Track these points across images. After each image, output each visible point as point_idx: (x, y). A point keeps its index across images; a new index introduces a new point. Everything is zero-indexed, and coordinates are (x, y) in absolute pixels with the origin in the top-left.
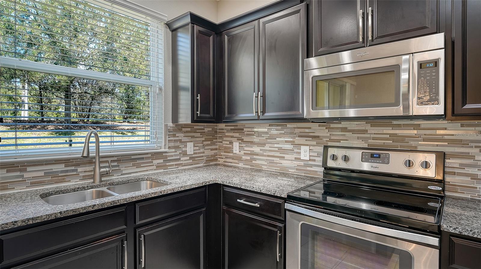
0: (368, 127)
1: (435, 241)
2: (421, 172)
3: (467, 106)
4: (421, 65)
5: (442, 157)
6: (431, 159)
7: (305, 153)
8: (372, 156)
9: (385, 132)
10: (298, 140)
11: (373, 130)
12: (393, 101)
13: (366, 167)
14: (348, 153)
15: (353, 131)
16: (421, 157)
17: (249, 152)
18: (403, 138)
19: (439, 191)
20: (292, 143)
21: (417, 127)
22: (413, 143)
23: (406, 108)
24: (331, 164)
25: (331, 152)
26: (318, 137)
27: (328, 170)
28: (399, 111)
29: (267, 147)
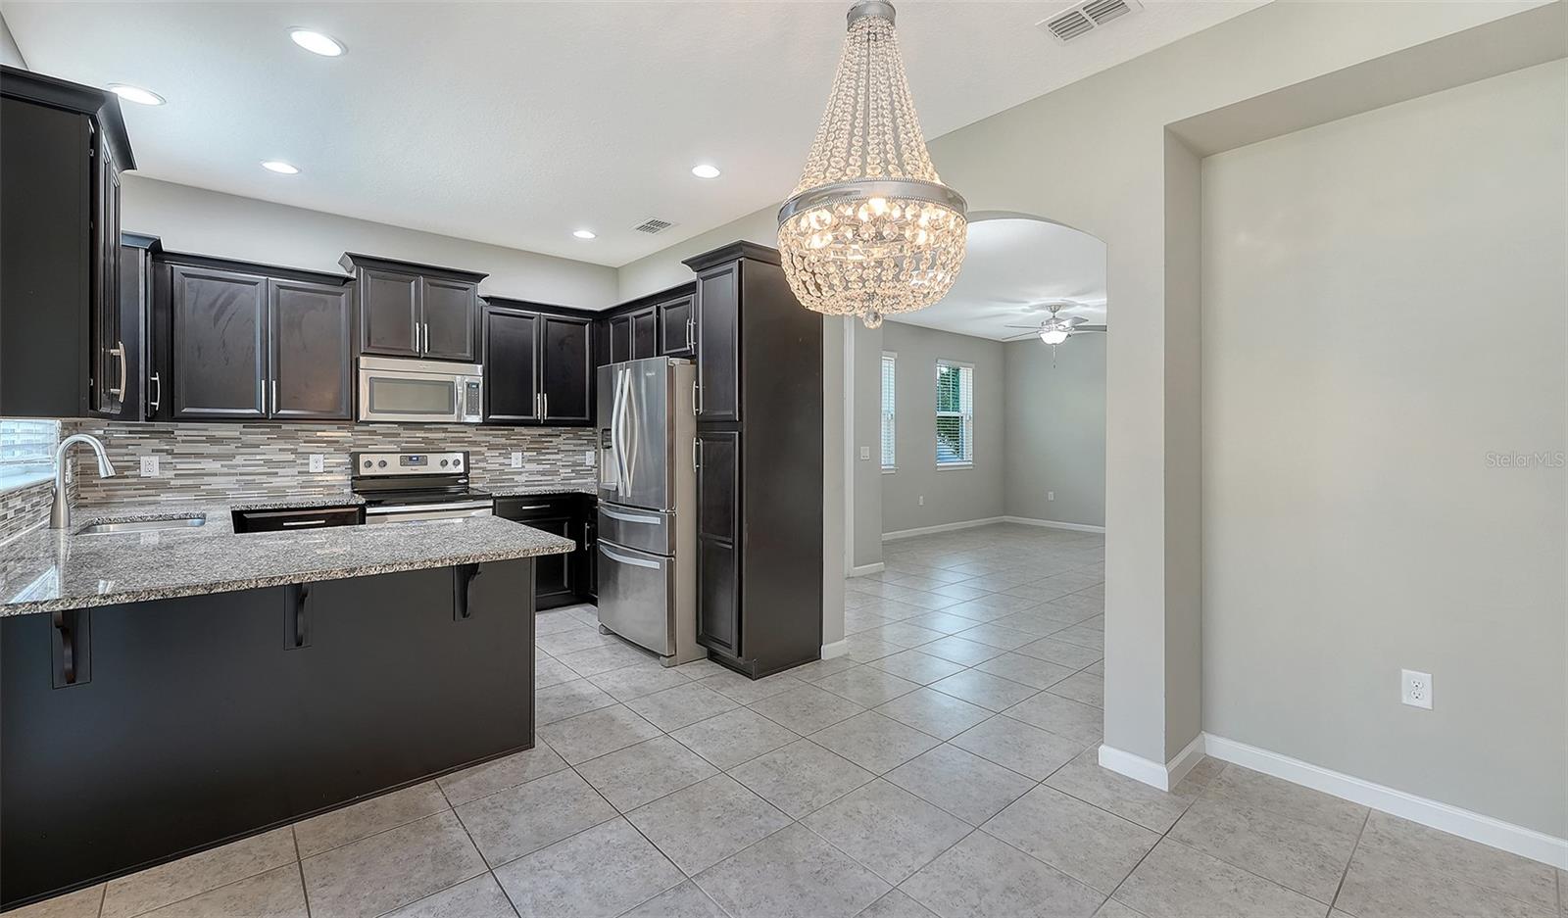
0: (400, 430)
1: (490, 503)
2: (450, 469)
3: (491, 417)
4: (469, 385)
5: (467, 455)
6: (460, 457)
7: (316, 463)
8: (411, 458)
9: (417, 435)
10: (303, 447)
11: (405, 434)
12: (447, 410)
13: (408, 470)
14: (385, 457)
15: (385, 435)
16: (451, 458)
17: (192, 472)
18: (432, 441)
19: (465, 484)
20: (294, 452)
21: (445, 431)
22: (442, 445)
23: (459, 416)
24: (364, 471)
25: (363, 459)
26: (337, 442)
27: (357, 479)
28: (453, 418)
29: (239, 460)
